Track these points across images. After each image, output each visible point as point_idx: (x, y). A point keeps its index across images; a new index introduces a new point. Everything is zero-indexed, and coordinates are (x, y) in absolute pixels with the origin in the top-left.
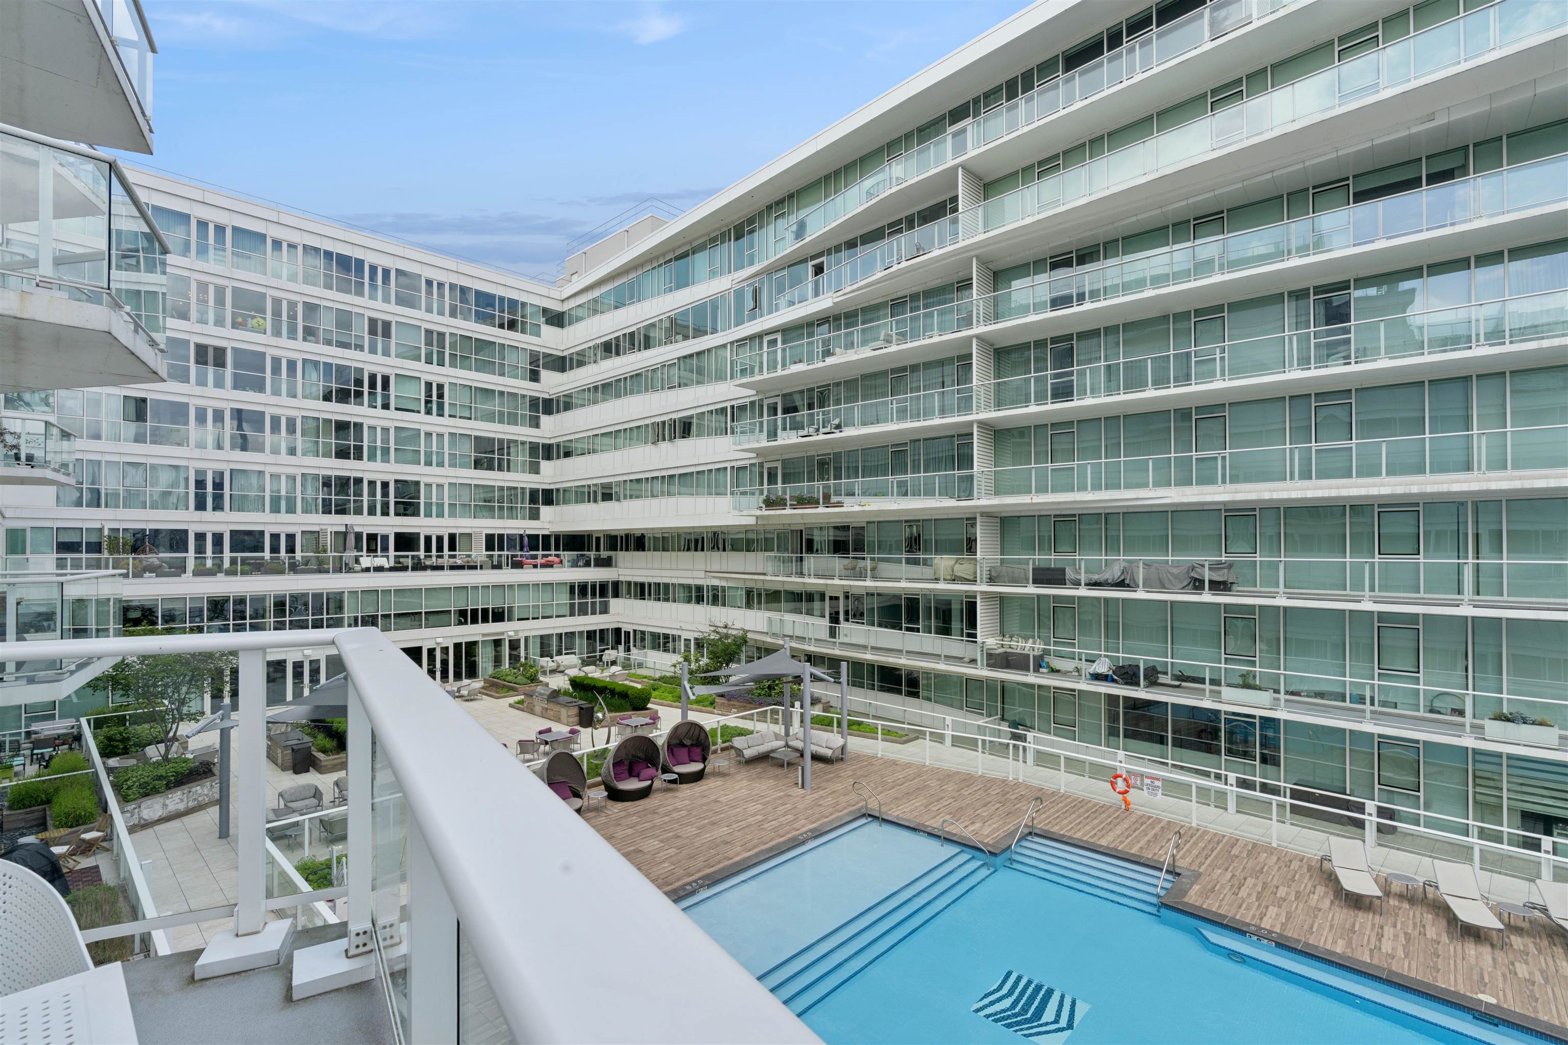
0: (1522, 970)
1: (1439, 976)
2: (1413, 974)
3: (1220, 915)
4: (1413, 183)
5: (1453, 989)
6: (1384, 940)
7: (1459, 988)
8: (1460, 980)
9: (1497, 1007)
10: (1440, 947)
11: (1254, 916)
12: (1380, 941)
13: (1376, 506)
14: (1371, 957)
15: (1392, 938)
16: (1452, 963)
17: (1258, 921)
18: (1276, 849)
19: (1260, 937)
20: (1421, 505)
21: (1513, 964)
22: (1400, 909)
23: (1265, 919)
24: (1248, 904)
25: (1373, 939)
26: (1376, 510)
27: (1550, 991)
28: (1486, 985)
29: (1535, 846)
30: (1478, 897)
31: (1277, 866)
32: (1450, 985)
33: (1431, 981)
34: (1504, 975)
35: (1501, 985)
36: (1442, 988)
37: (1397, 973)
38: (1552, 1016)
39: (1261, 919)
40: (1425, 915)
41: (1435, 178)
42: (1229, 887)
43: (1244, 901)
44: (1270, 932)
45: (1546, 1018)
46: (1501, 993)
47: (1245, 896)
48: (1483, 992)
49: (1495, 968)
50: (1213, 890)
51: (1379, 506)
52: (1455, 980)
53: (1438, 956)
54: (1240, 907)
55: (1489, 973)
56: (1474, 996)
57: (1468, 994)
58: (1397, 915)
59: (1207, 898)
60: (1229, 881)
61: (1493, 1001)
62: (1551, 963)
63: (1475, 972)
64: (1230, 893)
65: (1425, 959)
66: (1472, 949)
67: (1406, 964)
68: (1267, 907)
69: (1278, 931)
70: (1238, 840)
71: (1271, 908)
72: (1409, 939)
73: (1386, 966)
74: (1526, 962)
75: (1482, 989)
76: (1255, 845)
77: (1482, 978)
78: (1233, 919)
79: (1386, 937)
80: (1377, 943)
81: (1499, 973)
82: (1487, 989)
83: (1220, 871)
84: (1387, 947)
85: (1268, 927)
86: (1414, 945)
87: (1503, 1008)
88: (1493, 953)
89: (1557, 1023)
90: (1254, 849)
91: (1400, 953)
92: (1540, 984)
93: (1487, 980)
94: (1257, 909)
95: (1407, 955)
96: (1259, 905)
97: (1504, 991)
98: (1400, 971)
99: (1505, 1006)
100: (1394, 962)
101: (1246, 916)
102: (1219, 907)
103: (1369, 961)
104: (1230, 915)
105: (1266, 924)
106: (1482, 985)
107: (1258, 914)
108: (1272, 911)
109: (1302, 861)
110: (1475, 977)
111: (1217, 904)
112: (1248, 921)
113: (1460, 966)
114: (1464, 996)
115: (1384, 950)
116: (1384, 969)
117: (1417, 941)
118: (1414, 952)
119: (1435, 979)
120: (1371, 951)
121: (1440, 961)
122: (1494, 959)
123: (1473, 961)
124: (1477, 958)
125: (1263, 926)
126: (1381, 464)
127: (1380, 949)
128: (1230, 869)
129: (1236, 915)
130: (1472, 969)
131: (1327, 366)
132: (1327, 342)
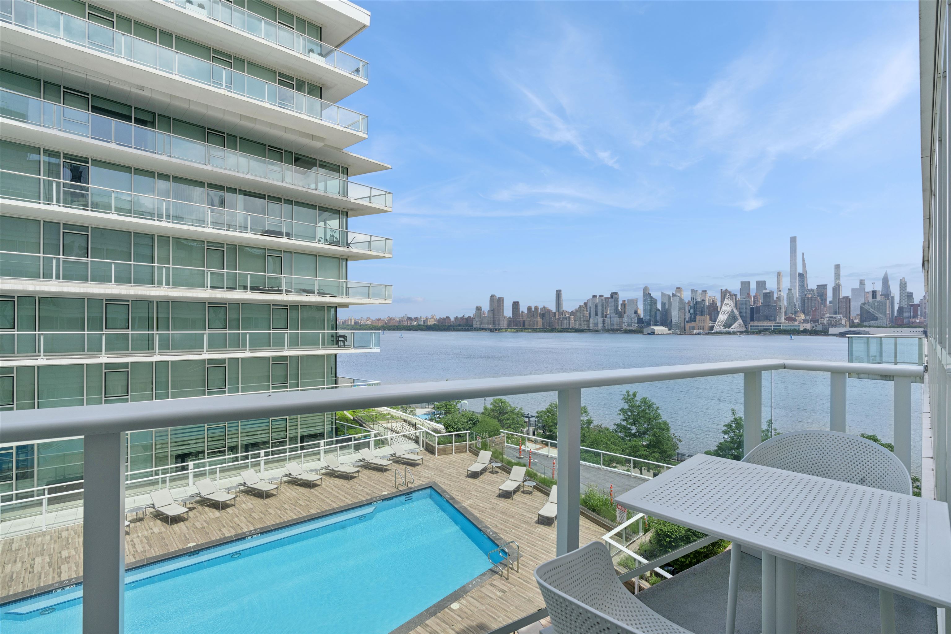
0: (198, 525)
1: (169, 547)
2: (158, 554)
3: (27, 591)
4: (127, 118)
5: (177, 549)
6: (136, 546)
7: (179, 547)
8: (178, 544)
9: (197, 545)
10: (163, 534)
11: (53, 578)
12: (135, 547)
13: (104, 300)
14: (135, 558)
15: (140, 543)
16: (171, 538)
17: (58, 579)
18: (46, 531)
19: (63, 588)
20: (130, 301)
21: (194, 524)
22: (136, 527)
23: (62, 575)
24: (45, 573)
25: (131, 549)
26: (105, 302)
27: (211, 527)
28: (188, 539)
29: (184, 468)
30: (172, 502)
31: (53, 541)
32: (175, 548)
33: (167, 551)
34: (193, 531)
35: (194, 536)
36: (173, 552)
37: (150, 558)
38: (216, 536)
39: (60, 576)
40: (149, 523)
41: (139, 121)
42: (24, 571)
43: (41, 573)
44: (70, 580)
45: (214, 538)
46: (195, 539)
47: (40, 570)
48: (189, 543)
49: (188, 530)
50: (11, 579)
51: (107, 300)
52: (177, 545)
53: (164, 539)
54: (40, 578)
55: (188, 533)
56: (187, 547)
57: (184, 547)
58: (137, 531)
59: (10, 587)
60: (22, 567)
61: (194, 544)
62: (206, 516)
63: (182, 536)
64: (27, 574)
65: (160, 543)
66: (176, 527)
67: (153, 551)
68: (60, 568)
69: (75, 576)
70: (13, 539)
71: (62, 567)
72: (148, 539)
73: (144, 558)
74: (198, 521)
75: (188, 542)
76: (28, 538)
77: (186, 537)
78: (38, 588)
79: (137, 544)
80: (134, 549)
81: (191, 531)
82: (190, 541)
83: (10, 565)
84: (139, 548)
85: (67, 578)
86: (151, 540)
87: (199, 544)
88: (185, 524)
89: (219, 538)
90: (29, 539)
91: (147, 547)
92: (207, 527)
93: (188, 537)
94: (53, 572)
95: (150, 546)
96: (54, 570)
97: (196, 537)
98: (151, 556)
99: (199, 543)
100: (147, 553)
101: (49, 580)
102: (24, 587)
103: (134, 560)
104: (35, 587)
105: (64, 577)
106: (187, 540)
107: (55, 575)
108: (64, 568)
109: (68, 530)
110: (183, 538)
111: (21, 586)
112: (51, 582)
113: (175, 538)
114: (183, 549)
115: (139, 551)
116: (144, 560)
117: (152, 537)
118: (153, 543)
119: (168, 549)
120: (133, 555)
121: (166, 540)
122: (187, 527)
123: (179, 532)
124: (180, 530)
125: (63, 579)
126: (111, 276)
127: (137, 551)
128: (18, 560)
129: (39, 584)
130: (180, 536)
131: (71, 207)
132: (71, 192)
